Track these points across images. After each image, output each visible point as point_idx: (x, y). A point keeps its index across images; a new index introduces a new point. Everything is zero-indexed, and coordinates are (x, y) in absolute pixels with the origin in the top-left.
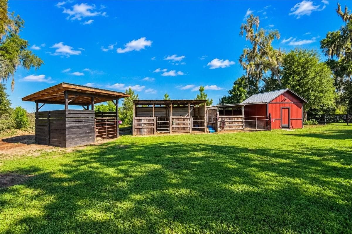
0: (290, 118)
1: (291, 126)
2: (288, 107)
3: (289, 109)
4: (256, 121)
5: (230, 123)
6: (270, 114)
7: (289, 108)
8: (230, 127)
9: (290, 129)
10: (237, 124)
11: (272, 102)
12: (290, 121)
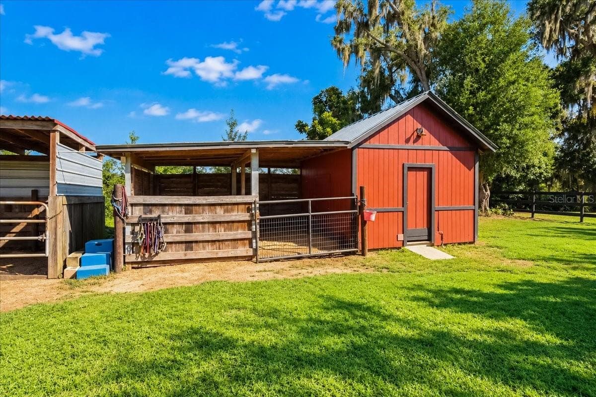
0: (435, 206)
1: (436, 235)
2: (428, 164)
3: (429, 170)
4: (308, 216)
5: (189, 226)
6: (362, 189)
7: (431, 169)
8: (189, 245)
9: (432, 245)
10: (222, 233)
11: (366, 145)
12: (435, 215)
